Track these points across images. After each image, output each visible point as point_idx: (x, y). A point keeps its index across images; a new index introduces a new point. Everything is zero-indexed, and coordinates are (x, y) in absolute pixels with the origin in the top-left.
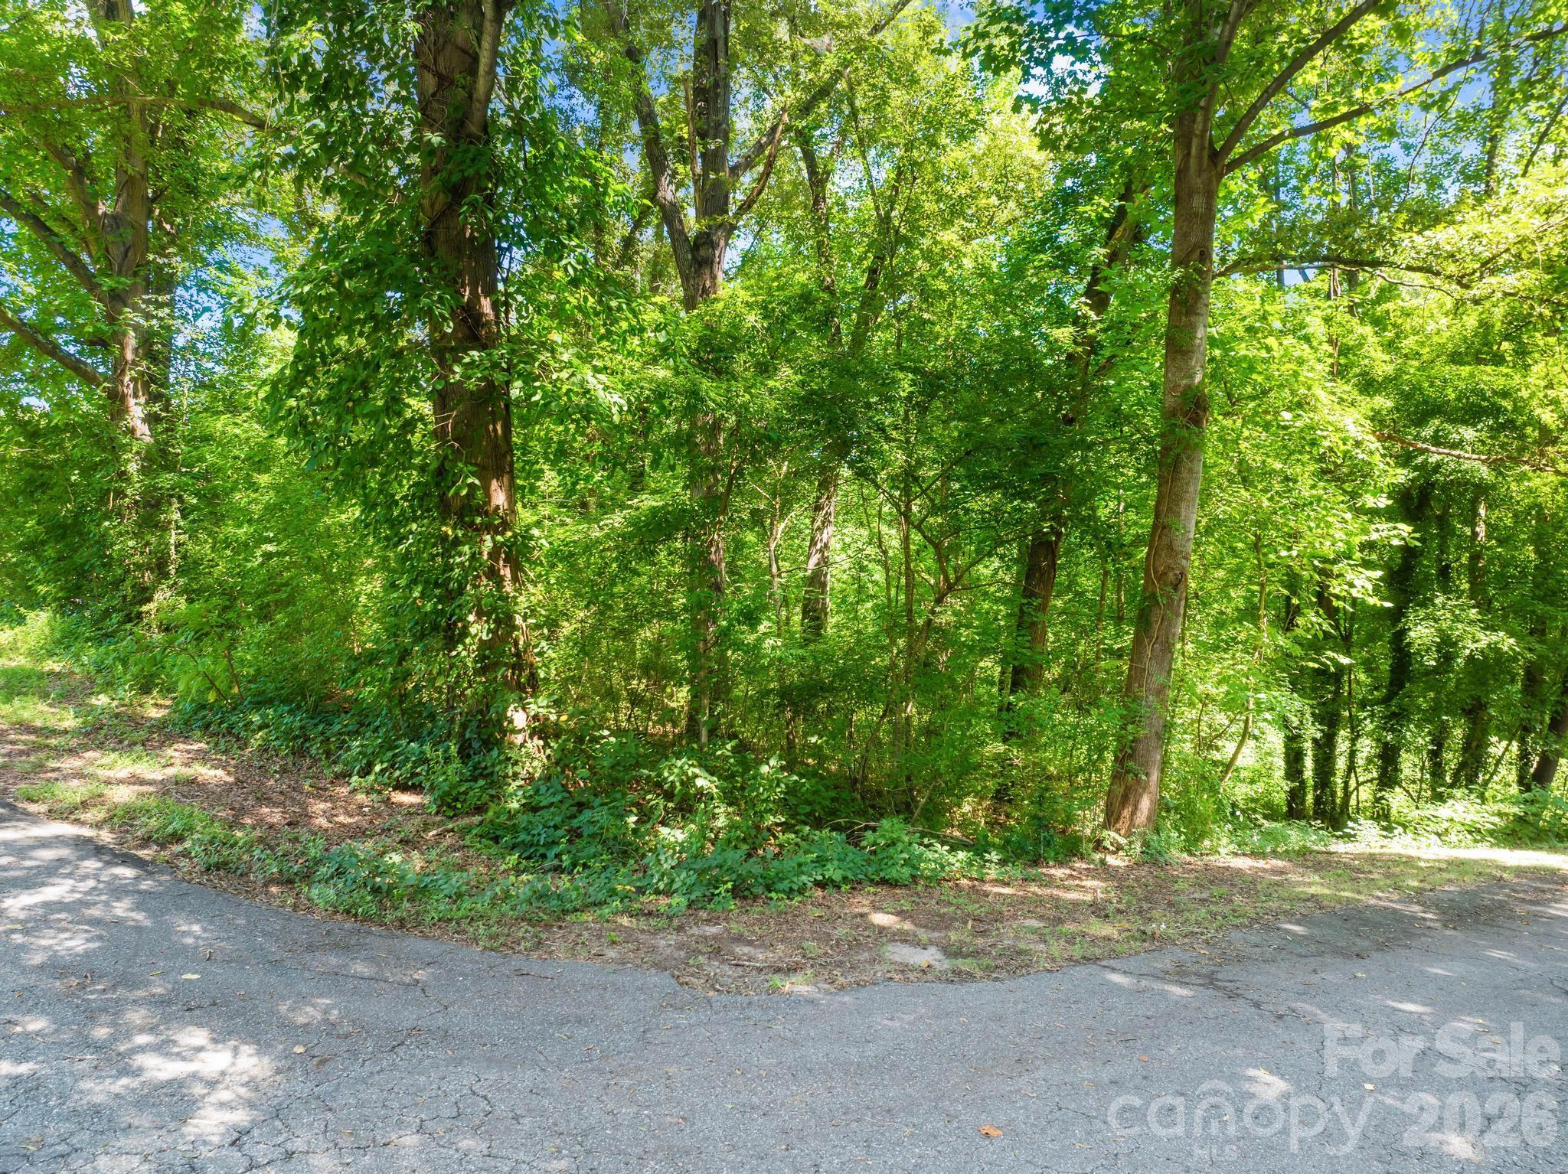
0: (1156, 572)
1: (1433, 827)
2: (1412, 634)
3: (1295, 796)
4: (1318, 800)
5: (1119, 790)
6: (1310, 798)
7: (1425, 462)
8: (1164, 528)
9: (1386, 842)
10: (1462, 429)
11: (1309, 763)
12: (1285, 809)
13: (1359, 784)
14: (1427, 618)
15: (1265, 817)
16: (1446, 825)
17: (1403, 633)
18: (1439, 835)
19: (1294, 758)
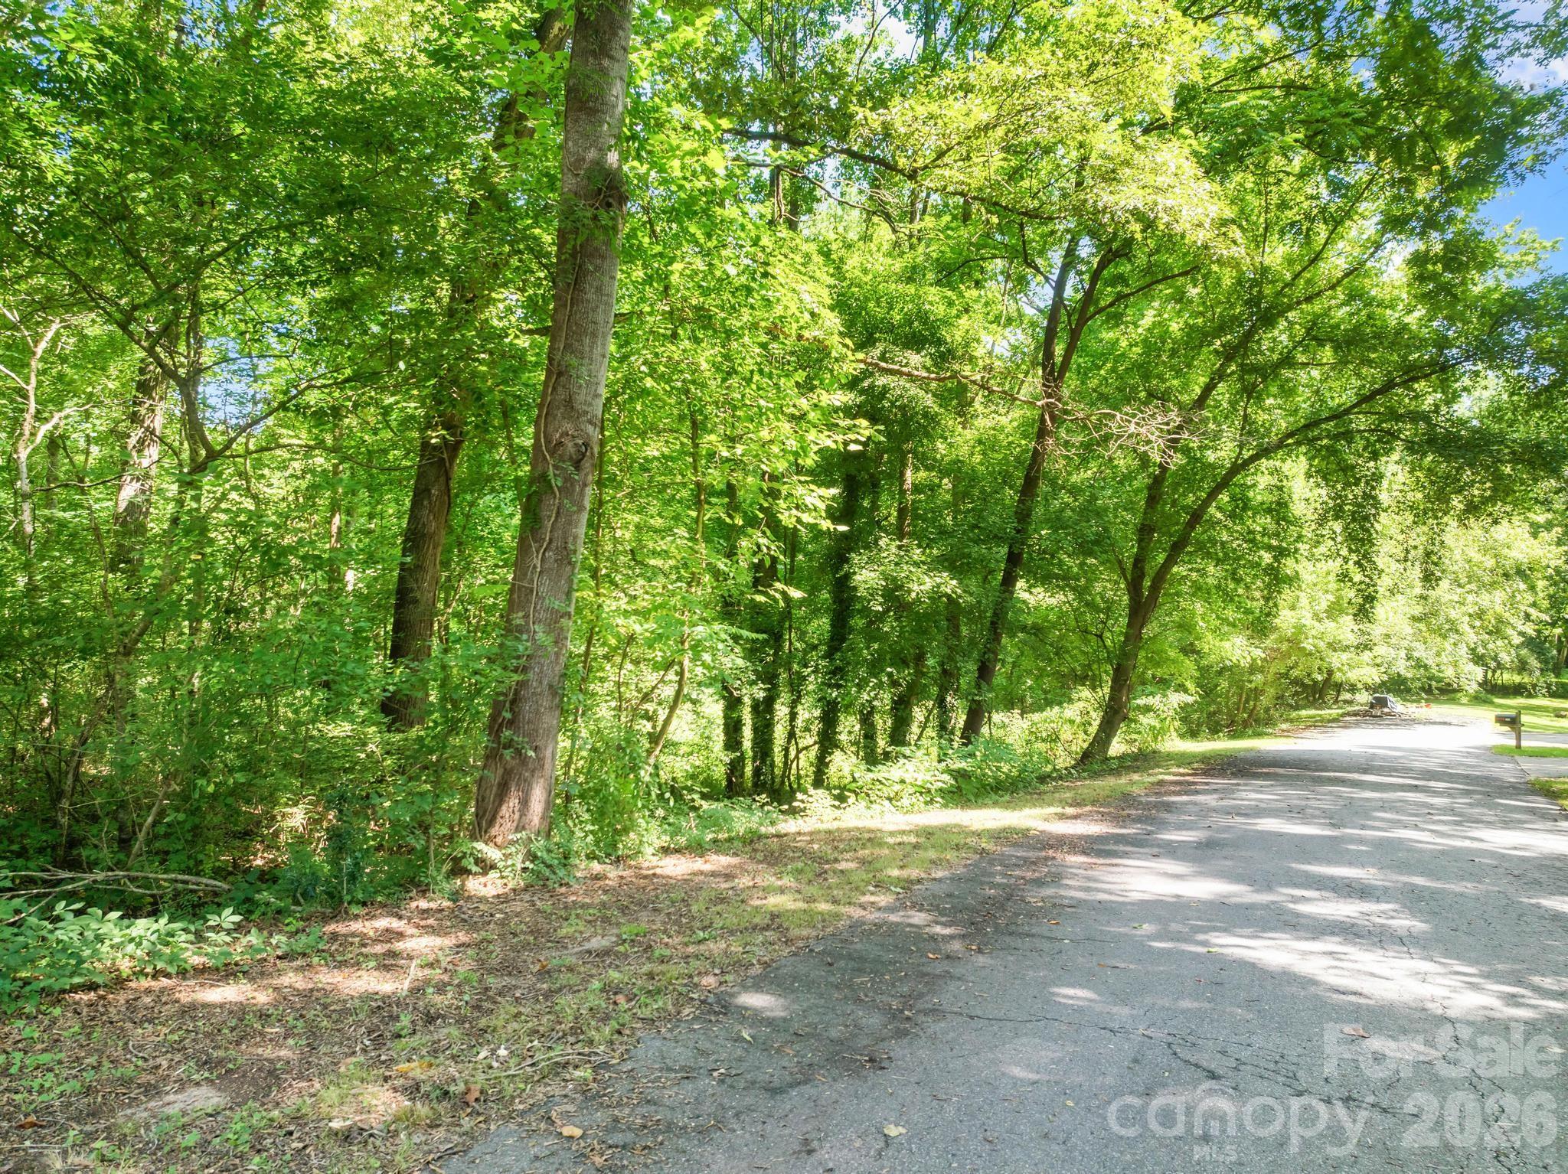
0: (548, 441)
1: (887, 791)
2: (857, 577)
3: (735, 767)
4: (757, 772)
5: (494, 777)
6: (749, 770)
7: (872, 387)
8: (560, 374)
9: (837, 813)
10: (908, 353)
11: (747, 733)
12: (724, 783)
13: (799, 751)
14: (871, 561)
15: (704, 796)
16: (897, 787)
17: (848, 577)
18: (890, 799)
19: (733, 729)
